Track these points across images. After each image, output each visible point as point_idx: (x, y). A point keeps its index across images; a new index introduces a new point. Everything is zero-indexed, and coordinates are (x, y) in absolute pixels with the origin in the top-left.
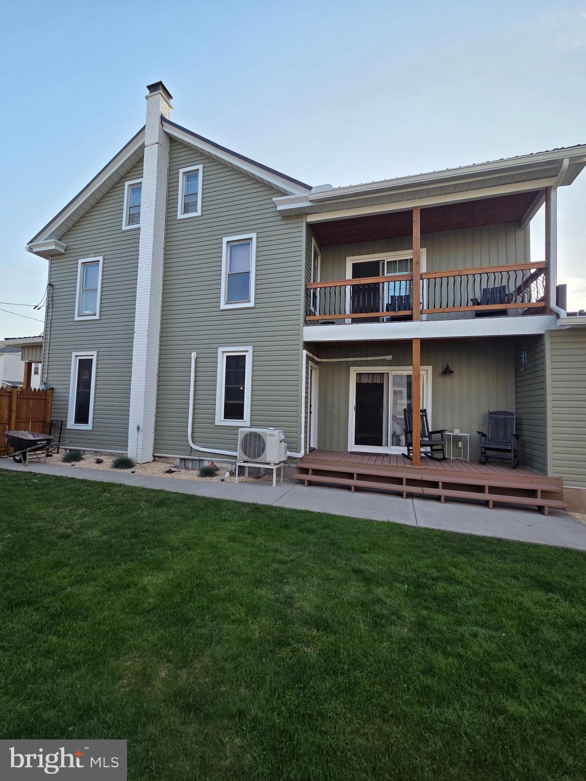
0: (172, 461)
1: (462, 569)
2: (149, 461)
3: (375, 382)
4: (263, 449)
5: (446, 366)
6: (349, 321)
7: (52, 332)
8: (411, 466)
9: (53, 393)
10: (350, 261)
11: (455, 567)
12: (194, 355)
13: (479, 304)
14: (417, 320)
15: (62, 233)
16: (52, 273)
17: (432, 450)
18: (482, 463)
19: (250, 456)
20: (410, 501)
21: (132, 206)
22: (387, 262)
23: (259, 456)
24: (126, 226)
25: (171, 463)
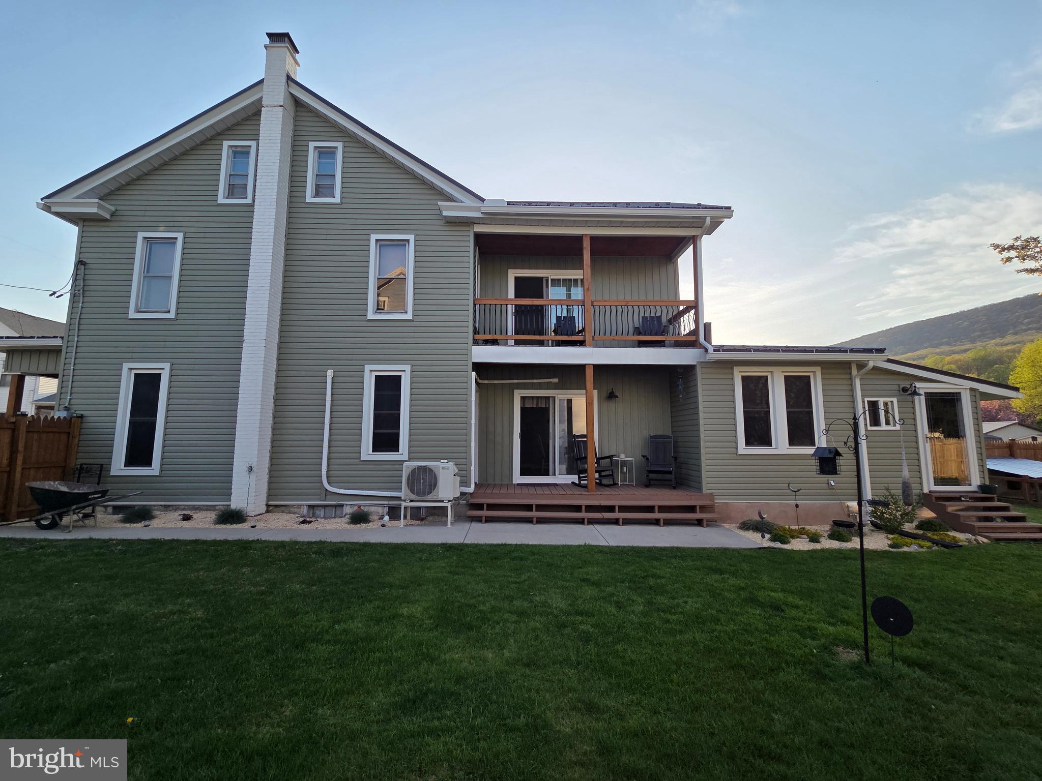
0: (296, 510)
1: (660, 569)
2: (261, 512)
3: (540, 406)
4: (435, 485)
5: (611, 391)
6: (512, 342)
7: (81, 333)
8: (587, 493)
9: (81, 423)
10: (513, 274)
11: (654, 568)
12: (330, 373)
13: (640, 334)
14: (590, 346)
15: (108, 191)
16: (83, 245)
17: (600, 476)
18: (647, 486)
19: (418, 494)
20: (591, 527)
21: (233, 173)
22: (551, 279)
23: (430, 492)
24: (224, 198)
25: (294, 513)
